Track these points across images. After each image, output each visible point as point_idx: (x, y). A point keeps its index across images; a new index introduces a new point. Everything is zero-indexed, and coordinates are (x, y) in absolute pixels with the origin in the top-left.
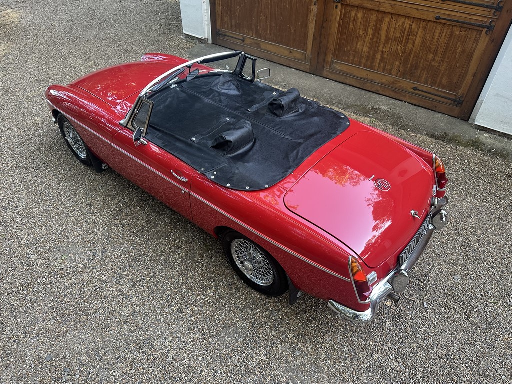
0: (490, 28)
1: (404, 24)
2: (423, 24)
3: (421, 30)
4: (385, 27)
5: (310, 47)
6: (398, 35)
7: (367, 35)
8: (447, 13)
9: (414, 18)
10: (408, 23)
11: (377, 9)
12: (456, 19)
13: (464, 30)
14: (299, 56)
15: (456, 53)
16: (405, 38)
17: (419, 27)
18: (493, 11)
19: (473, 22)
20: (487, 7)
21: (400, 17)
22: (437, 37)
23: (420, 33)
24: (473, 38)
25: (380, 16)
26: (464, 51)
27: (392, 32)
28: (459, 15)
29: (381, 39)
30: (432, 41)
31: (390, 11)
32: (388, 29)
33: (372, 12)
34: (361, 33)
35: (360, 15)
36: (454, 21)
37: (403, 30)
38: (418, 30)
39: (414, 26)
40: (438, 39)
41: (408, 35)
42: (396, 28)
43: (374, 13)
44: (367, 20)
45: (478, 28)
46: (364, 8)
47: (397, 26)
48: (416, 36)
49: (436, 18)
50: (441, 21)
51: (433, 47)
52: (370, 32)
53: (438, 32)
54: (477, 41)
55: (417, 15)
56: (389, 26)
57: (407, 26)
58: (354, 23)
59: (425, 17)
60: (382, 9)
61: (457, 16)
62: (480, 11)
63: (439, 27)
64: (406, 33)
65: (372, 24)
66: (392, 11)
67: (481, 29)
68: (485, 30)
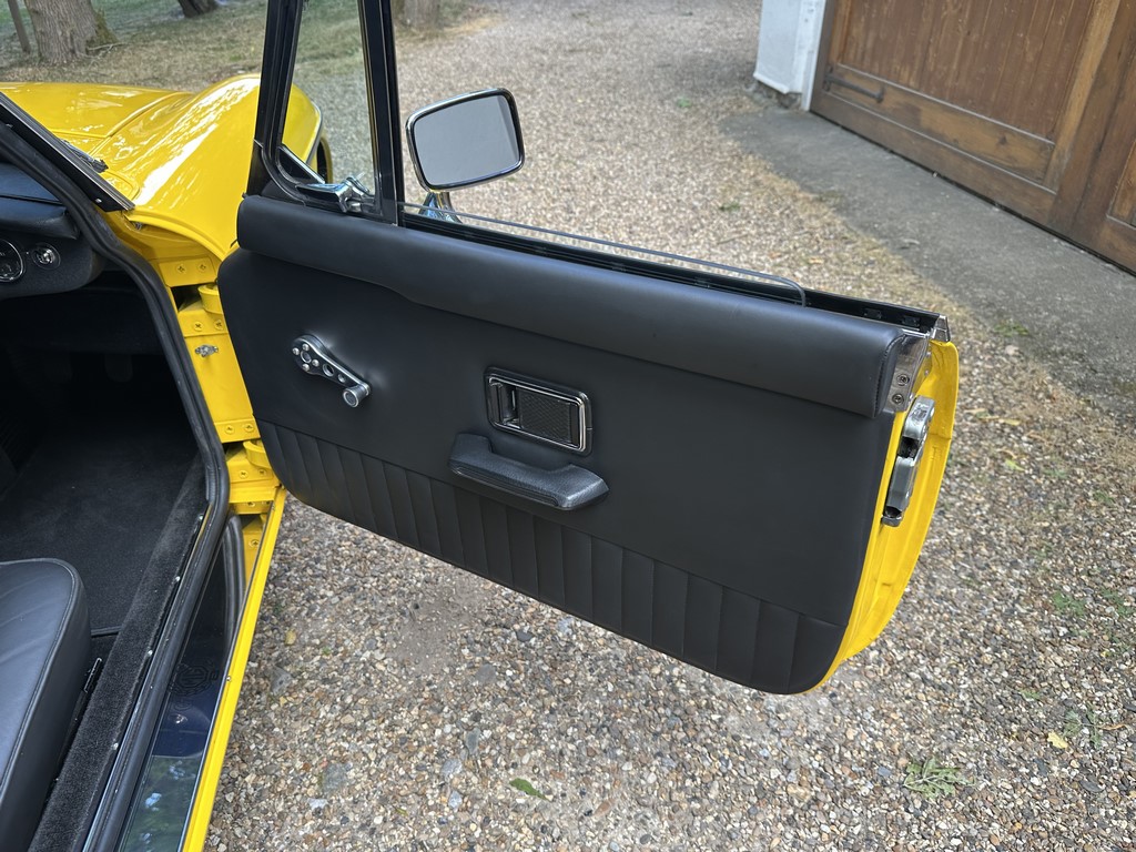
5: (1073, 117)
14: (1024, 156)
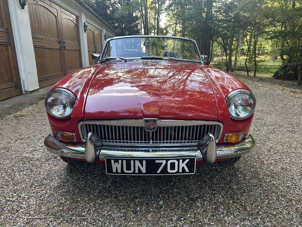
67: (7, 44)
68: (8, 44)
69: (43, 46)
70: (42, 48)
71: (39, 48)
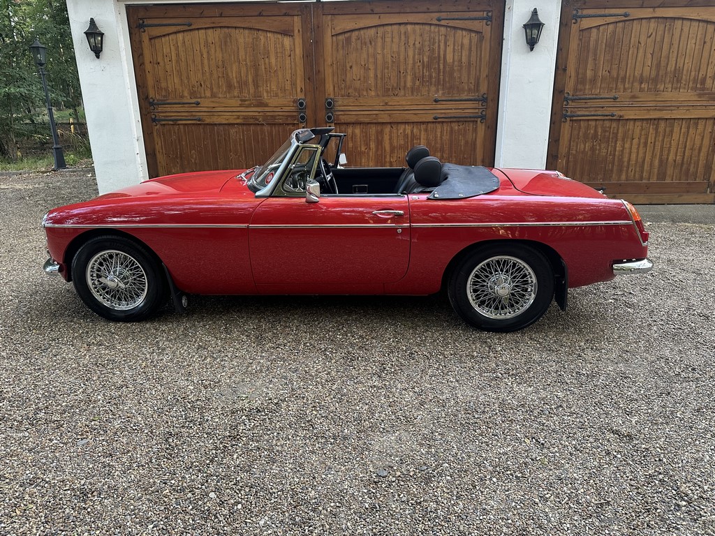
0: (483, 117)
1: (405, 130)
2: (423, 127)
3: (423, 133)
4: (386, 137)
6: (402, 142)
7: (370, 149)
8: (443, 111)
9: (413, 122)
10: (408, 129)
11: (375, 121)
12: (452, 115)
13: (461, 123)
15: (461, 146)
16: (409, 143)
17: (420, 130)
18: (480, 103)
19: (467, 115)
20: (475, 100)
21: (399, 125)
22: (439, 136)
23: (423, 135)
24: (471, 129)
25: (379, 128)
26: (467, 142)
27: (395, 141)
28: (454, 111)
29: (385, 150)
30: (436, 140)
31: (388, 121)
32: (390, 139)
33: (369, 125)
34: (363, 149)
35: (357, 131)
36: (451, 118)
37: (406, 136)
38: (420, 133)
39: (415, 131)
40: (441, 137)
41: (412, 140)
42: (398, 136)
43: (372, 126)
44: (367, 134)
45: (473, 119)
46: (360, 123)
47: (399, 134)
48: (420, 139)
49: (435, 118)
50: (439, 120)
51: (438, 146)
52: (373, 145)
53: (439, 130)
54: (475, 130)
55: (416, 119)
56: (390, 135)
57: (408, 131)
58: (352, 141)
59: (424, 120)
60: (380, 120)
61: (453, 112)
62: (470, 105)
63: (439, 126)
64: (409, 139)
65: (373, 138)
66: (391, 121)
67: (476, 119)
68: (479, 119)
69: (613, 116)
70: (611, 120)
71: (596, 120)
